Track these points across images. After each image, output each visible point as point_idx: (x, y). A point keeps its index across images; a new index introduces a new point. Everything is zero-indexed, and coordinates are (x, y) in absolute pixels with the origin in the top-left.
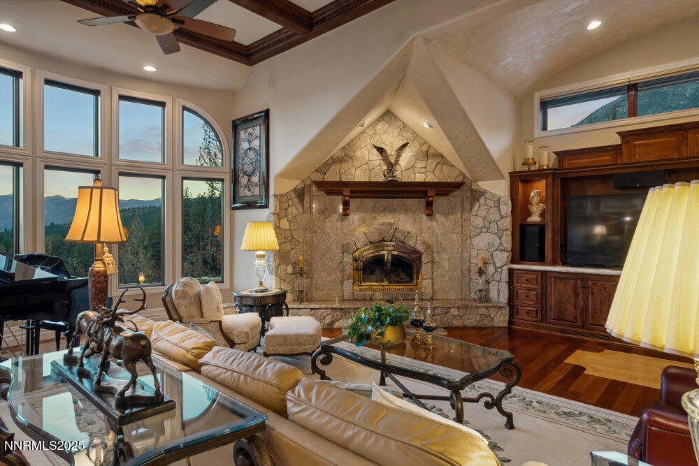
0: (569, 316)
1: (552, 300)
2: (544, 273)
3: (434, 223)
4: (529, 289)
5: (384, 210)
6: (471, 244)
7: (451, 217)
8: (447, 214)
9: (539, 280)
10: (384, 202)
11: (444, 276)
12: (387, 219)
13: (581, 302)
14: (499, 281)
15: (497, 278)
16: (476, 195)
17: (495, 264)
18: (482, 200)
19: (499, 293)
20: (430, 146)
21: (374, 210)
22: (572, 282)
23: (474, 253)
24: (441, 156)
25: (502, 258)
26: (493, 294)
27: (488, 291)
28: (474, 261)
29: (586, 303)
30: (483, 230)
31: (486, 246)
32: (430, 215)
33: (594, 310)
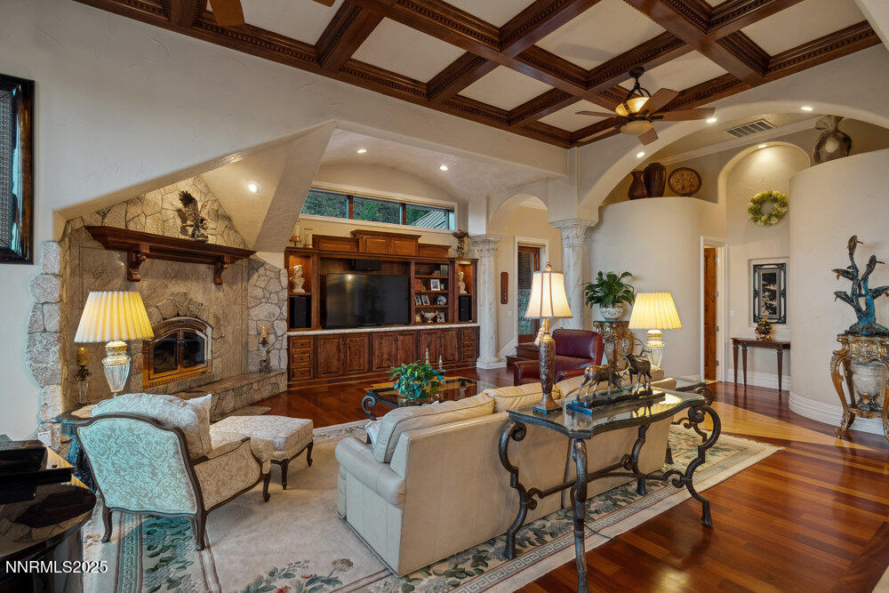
0: (334, 369)
1: (322, 358)
2: (315, 337)
3: (221, 293)
4: (304, 353)
5: (177, 276)
6: (248, 315)
7: (235, 287)
8: (230, 284)
9: (312, 344)
10: (177, 265)
11: (229, 352)
12: (178, 288)
13: (343, 356)
14: (280, 350)
15: (278, 346)
16: (256, 266)
17: (275, 334)
18: (261, 271)
19: (279, 361)
20: (220, 206)
21: (166, 276)
22: (336, 340)
23: (252, 324)
24: (228, 218)
25: (282, 326)
26: (274, 363)
27: (267, 361)
28: (253, 332)
29: (345, 356)
30: (263, 300)
31: (266, 316)
32: (218, 283)
33: (350, 360)
